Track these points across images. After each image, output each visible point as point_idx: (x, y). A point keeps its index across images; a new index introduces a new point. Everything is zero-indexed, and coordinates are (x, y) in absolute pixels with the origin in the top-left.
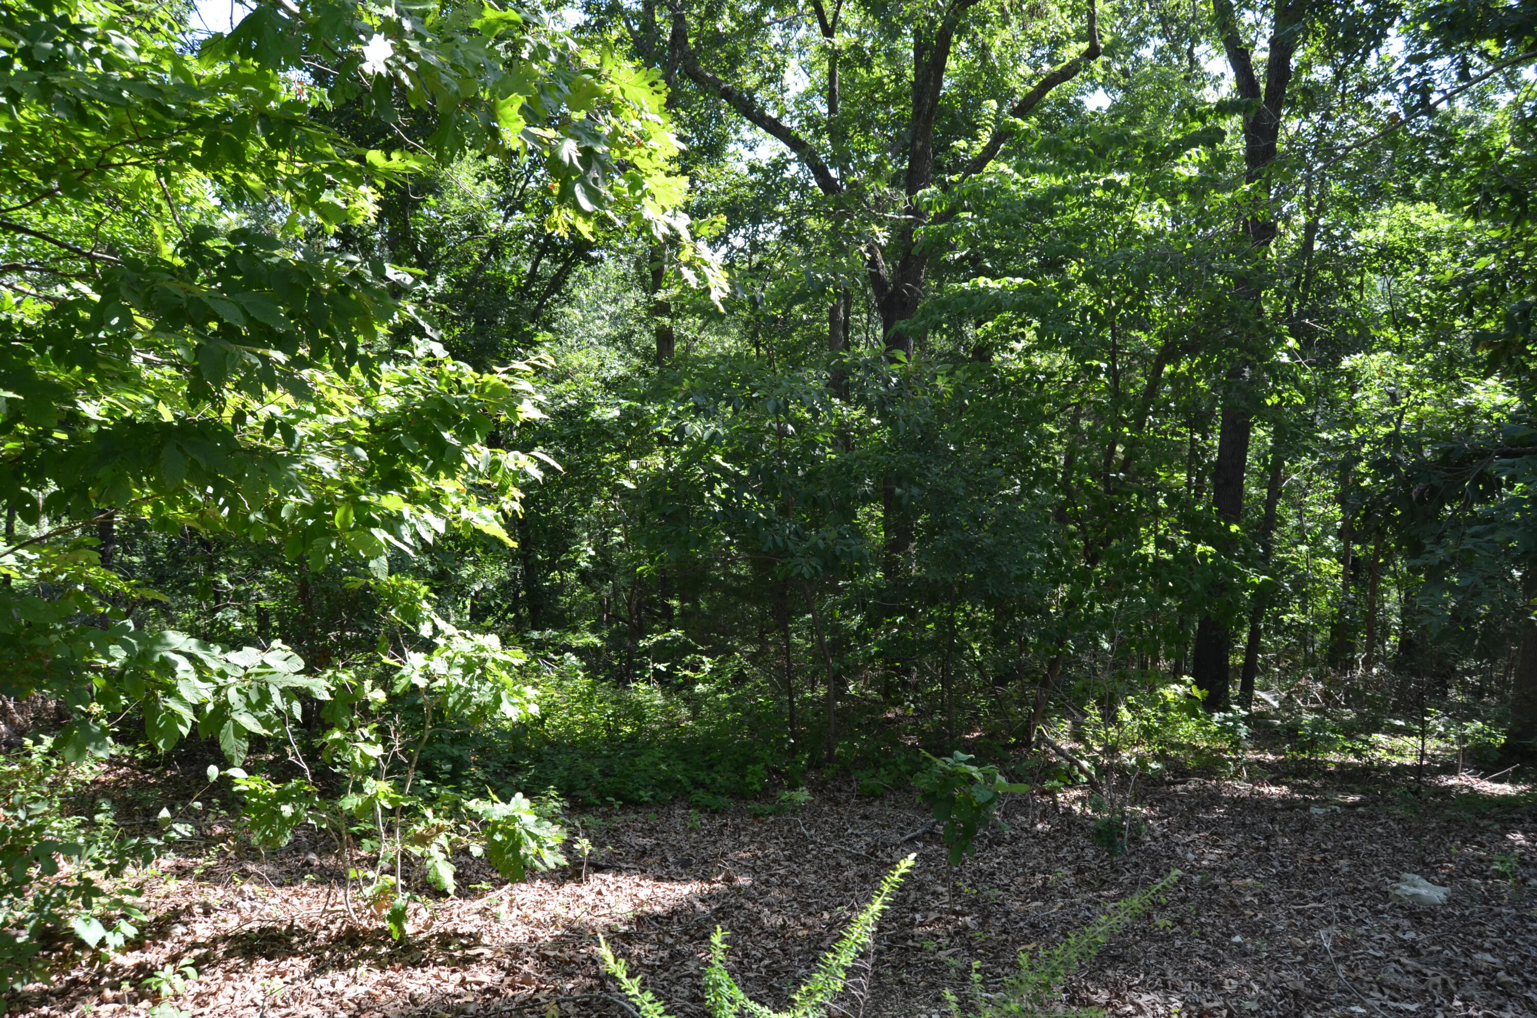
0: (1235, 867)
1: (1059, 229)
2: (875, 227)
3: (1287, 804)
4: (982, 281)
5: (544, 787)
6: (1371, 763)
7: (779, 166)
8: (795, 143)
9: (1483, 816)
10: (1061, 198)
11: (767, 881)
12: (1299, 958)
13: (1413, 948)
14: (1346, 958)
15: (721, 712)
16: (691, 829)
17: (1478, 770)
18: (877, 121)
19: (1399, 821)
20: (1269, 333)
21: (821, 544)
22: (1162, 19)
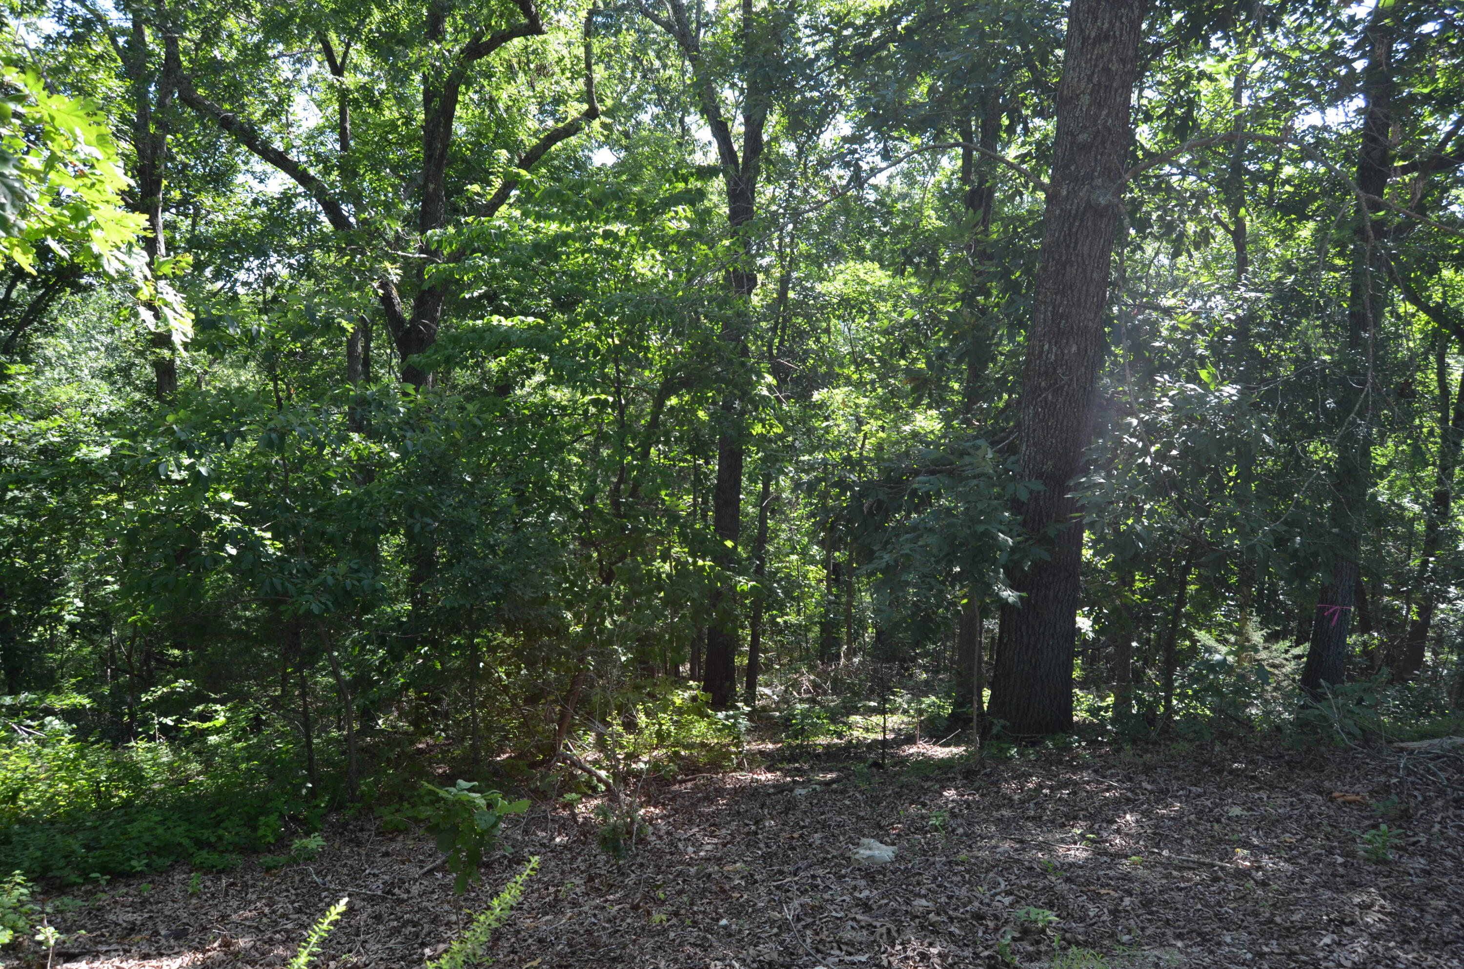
0: (727, 855)
1: (564, 273)
2: (387, 264)
3: (779, 788)
4: (495, 319)
5: (9, 873)
6: (850, 742)
7: (287, 199)
8: (303, 178)
9: (927, 778)
10: (565, 244)
11: (271, 939)
12: (775, 930)
13: (866, 905)
14: (813, 923)
15: (234, 761)
16: (192, 895)
17: (931, 737)
18: (388, 161)
19: (863, 793)
20: (752, 370)
21: (330, 581)
22: (658, 89)
